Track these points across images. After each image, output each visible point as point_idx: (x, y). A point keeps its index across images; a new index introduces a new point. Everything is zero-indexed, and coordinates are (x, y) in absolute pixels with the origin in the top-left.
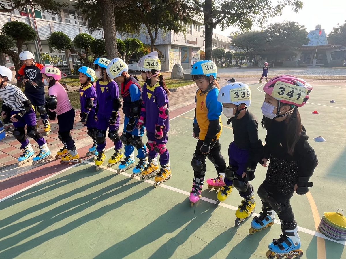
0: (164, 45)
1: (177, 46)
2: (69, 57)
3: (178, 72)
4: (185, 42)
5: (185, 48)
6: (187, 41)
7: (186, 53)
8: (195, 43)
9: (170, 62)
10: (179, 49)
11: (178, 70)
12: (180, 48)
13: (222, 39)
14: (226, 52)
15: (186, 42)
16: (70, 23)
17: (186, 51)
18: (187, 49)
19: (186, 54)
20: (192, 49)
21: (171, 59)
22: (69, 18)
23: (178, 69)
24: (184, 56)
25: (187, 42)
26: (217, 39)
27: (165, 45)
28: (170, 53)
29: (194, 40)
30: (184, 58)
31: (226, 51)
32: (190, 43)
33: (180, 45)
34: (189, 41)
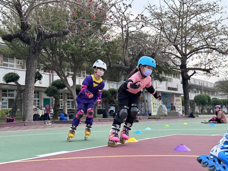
1: (159, 93)
5: (167, 94)
7: (167, 98)
8: (176, 89)
9: (153, 106)
12: (161, 94)
13: (207, 85)
14: (211, 99)
15: (167, 88)
17: (168, 97)
18: (168, 95)
19: (167, 100)
21: (153, 103)
24: (166, 102)
26: (201, 85)
28: (153, 99)
29: (175, 87)
31: (212, 97)
32: (171, 90)
33: (161, 92)
34: (170, 88)
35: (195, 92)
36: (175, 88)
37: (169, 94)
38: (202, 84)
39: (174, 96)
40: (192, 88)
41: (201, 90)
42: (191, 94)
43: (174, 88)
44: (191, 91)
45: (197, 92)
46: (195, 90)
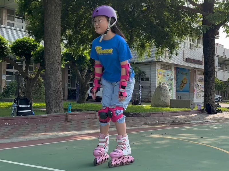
0: (150, 64)
1: (171, 66)
2: (3, 73)
3: (162, 97)
4: (183, 61)
6: (186, 58)
7: (185, 77)
10: (173, 70)
11: (162, 94)
12: (175, 68)
15: (185, 60)
16: (23, 29)
17: (186, 74)
18: (187, 72)
19: (185, 79)
20: (195, 71)
22: (14, 21)
23: (163, 92)
24: (183, 82)
25: (187, 60)
27: (150, 62)
28: (159, 76)
29: (198, 58)
30: (183, 85)
32: (191, 63)
33: (175, 65)
34: (189, 59)
36: (199, 61)
37: (189, 70)
39: (197, 74)
40: (226, 65)
42: (225, 73)
44: (225, 69)
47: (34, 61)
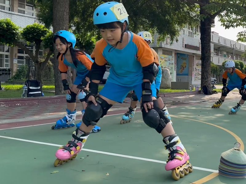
1: (171, 51)
2: (14, 57)
3: (163, 80)
5: (184, 55)
7: (184, 61)
8: (197, 48)
10: (173, 55)
11: (164, 77)
12: (175, 53)
15: (184, 46)
16: (33, 16)
17: (185, 59)
18: (186, 57)
19: (184, 63)
20: (194, 56)
22: (24, 8)
23: (164, 75)
24: (182, 66)
25: (187, 46)
28: (161, 60)
30: (182, 69)
32: (190, 48)
33: (176, 50)
34: (188, 45)
35: (225, 56)
37: (188, 55)
38: (235, 45)
39: (195, 59)
40: (221, 51)
41: (232, 53)
42: (220, 58)
43: (195, 46)
44: (220, 55)
45: (226, 56)
46: (225, 53)
47: (44, 46)
